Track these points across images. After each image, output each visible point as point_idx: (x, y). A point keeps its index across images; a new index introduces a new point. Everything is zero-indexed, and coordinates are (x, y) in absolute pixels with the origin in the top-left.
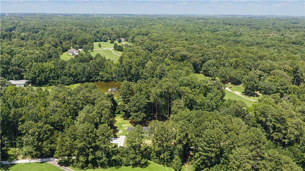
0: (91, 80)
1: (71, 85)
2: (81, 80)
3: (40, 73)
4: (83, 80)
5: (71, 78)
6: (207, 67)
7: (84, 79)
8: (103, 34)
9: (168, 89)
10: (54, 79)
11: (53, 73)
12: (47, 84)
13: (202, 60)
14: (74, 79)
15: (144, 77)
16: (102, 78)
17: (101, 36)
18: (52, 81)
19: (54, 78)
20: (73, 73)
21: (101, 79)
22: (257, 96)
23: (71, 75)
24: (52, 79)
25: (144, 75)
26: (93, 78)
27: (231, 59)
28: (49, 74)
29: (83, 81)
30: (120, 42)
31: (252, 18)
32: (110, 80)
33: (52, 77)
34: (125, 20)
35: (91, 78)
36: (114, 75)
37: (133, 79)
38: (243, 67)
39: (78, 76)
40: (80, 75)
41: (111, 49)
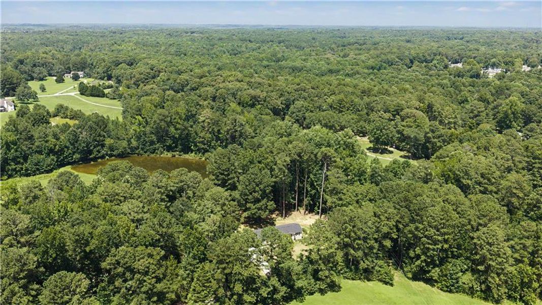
0: (91, 157)
1: (55, 171)
2: (72, 159)
4: (75, 159)
5: (51, 157)
6: (298, 113)
7: (77, 156)
8: (35, 65)
9: (299, 155)
10: (19, 163)
11: (12, 151)
12: (2, 175)
13: (284, 102)
14: (58, 158)
15: (201, 140)
16: (111, 151)
17: (30, 68)
18: (14, 167)
19: (18, 160)
20: (55, 147)
21: (109, 153)
22: (391, 152)
23: (51, 151)
24: (12, 163)
25: (200, 137)
26: (95, 153)
27: (328, 97)
28: (6, 153)
29: (75, 161)
30: (76, 80)
31: (274, 30)
32: (129, 153)
33: (14, 159)
34: (48, 36)
35: (91, 152)
36: (134, 143)
37: (176, 147)
38: (351, 109)
39: (65, 151)
40: (68, 150)
41: (72, 94)
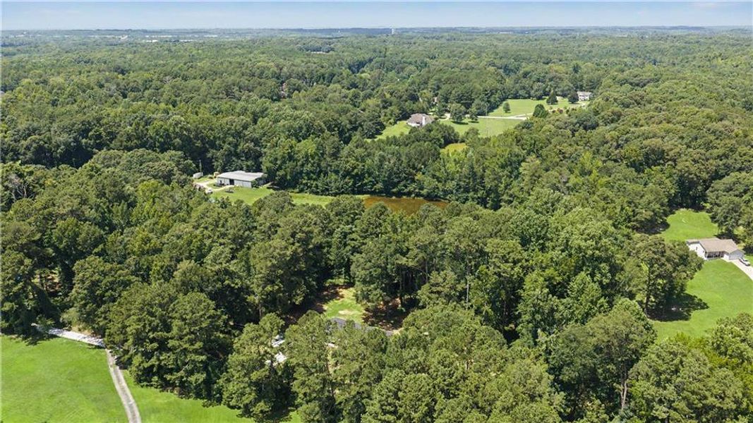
0: (394, 190)
2: (371, 188)
3: (284, 162)
4: (375, 189)
5: (346, 180)
7: (380, 186)
8: (538, 81)
10: (311, 178)
11: (310, 165)
12: (294, 187)
14: (354, 184)
16: (420, 189)
18: (306, 181)
19: (312, 175)
20: (353, 170)
21: (417, 190)
23: (348, 173)
24: (306, 178)
26: (400, 186)
28: (302, 165)
29: (375, 191)
30: (573, 103)
33: (308, 174)
35: (395, 185)
36: (449, 185)
39: (365, 177)
